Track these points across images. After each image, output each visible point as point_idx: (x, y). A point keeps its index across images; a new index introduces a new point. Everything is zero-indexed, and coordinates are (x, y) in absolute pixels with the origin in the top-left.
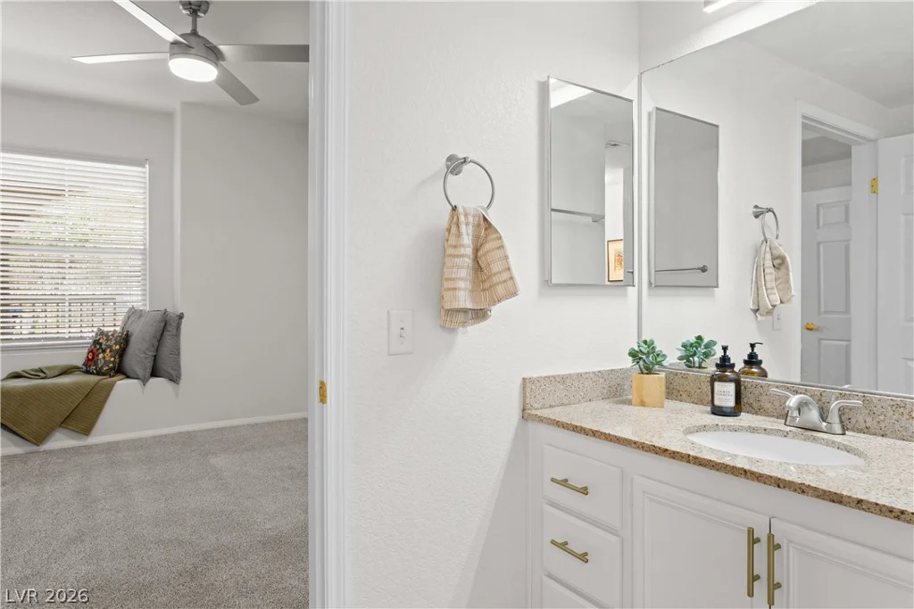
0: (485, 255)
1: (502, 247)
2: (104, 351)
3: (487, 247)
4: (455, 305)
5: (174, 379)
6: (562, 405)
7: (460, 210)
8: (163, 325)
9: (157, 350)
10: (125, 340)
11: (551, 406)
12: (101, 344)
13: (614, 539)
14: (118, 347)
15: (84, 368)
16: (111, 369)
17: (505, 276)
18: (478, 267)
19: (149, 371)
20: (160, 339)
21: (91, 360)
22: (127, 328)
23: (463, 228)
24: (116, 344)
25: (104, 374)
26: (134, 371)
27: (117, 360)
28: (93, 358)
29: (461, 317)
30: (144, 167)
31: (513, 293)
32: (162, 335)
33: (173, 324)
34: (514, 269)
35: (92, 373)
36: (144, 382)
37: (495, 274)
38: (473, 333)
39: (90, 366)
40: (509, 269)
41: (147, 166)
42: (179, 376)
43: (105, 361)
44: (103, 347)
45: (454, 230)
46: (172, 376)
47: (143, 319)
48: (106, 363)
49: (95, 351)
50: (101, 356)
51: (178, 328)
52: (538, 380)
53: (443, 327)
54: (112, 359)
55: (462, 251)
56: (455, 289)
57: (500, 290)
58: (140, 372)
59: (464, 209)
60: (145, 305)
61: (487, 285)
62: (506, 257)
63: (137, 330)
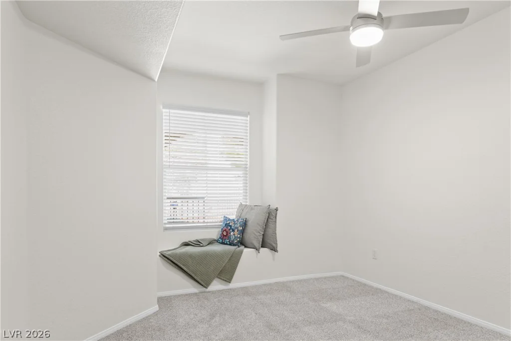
2: (233, 231)
5: (274, 249)
8: (268, 215)
9: (265, 231)
10: (245, 224)
12: (231, 226)
14: (241, 228)
15: (221, 241)
16: (238, 242)
19: (262, 245)
20: (267, 224)
21: (226, 236)
24: (240, 226)
25: (234, 245)
26: (252, 243)
27: (241, 236)
28: (227, 234)
30: (247, 117)
32: (267, 221)
33: (273, 214)
35: (226, 244)
36: (258, 250)
39: (224, 239)
41: (249, 116)
42: (276, 247)
43: (235, 237)
44: (233, 228)
46: (273, 247)
49: (227, 230)
50: (232, 233)
51: (276, 216)
54: (239, 236)
58: (255, 244)
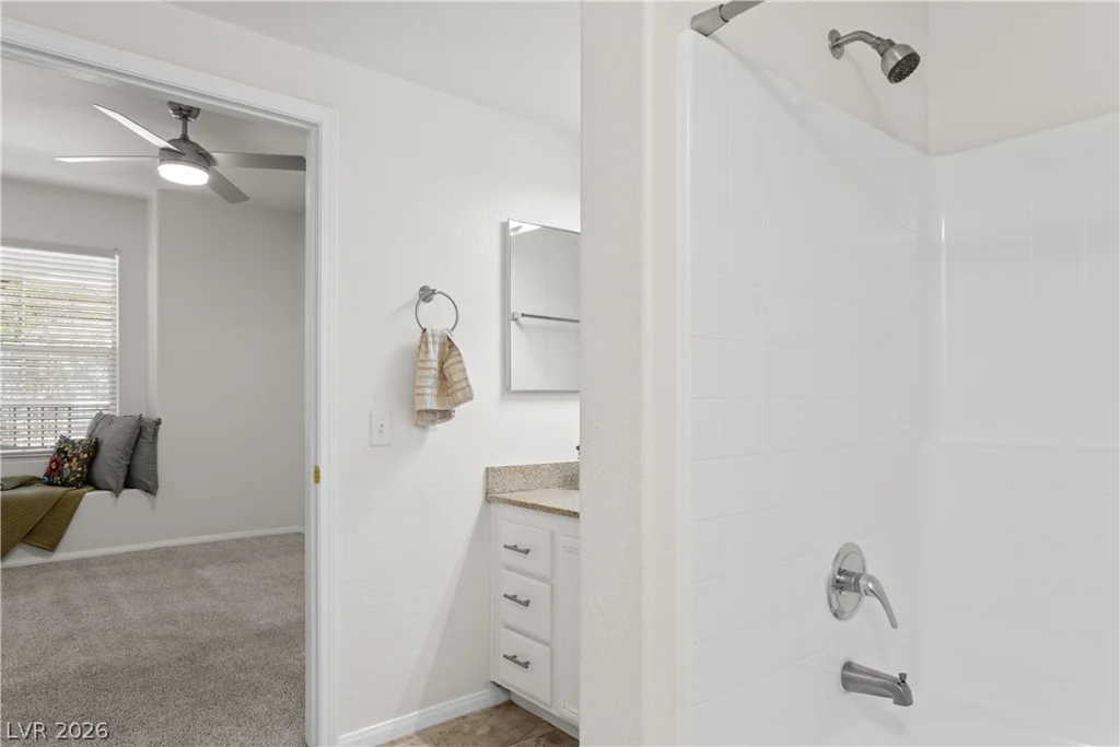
0: (448, 367)
1: (461, 362)
2: (70, 460)
3: (450, 361)
4: (423, 407)
5: (151, 490)
6: (521, 490)
7: (429, 332)
8: (138, 431)
9: (131, 459)
10: (94, 447)
11: (511, 491)
12: (66, 452)
13: (545, 585)
14: (86, 456)
15: (47, 479)
16: (78, 480)
17: (464, 384)
18: (443, 378)
19: (122, 481)
20: (135, 446)
21: (54, 470)
22: (94, 436)
23: (431, 346)
24: (83, 452)
25: (71, 486)
26: (105, 482)
27: (85, 470)
28: (57, 468)
29: (430, 417)
30: (114, 258)
31: (469, 398)
32: (137, 442)
33: (150, 430)
34: (470, 379)
35: (57, 485)
36: (117, 493)
37: (456, 383)
38: (441, 430)
39: (54, 476)
40: (466, 379)
41: (117, 257)
42: (156, 487)
43: (72, 471)
44: (69, 455)
45: (423, 348)
46: (148, 486)
47: (114, 426)
48: (73, 473)
49: (59, 460)
50: (66, 465)
51: (155, 435)
52: (499, 469)
53: (416, 425)
54: (80, 469)
55: (429, 365)
56: (423, 394)
57: (460, 395)
58: (112, 483)
59: (432, 331)
60: (114, 410)
61: (450, 391)
62: (464, 370)
63: (107, 437)
